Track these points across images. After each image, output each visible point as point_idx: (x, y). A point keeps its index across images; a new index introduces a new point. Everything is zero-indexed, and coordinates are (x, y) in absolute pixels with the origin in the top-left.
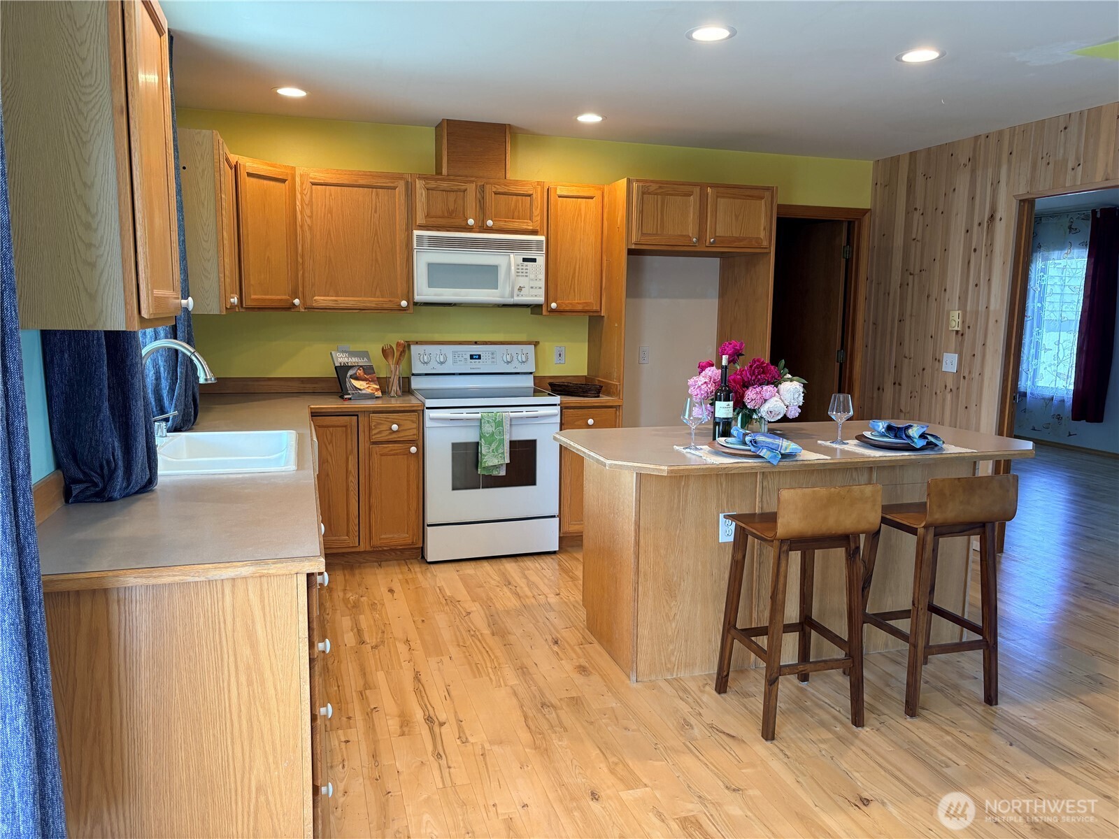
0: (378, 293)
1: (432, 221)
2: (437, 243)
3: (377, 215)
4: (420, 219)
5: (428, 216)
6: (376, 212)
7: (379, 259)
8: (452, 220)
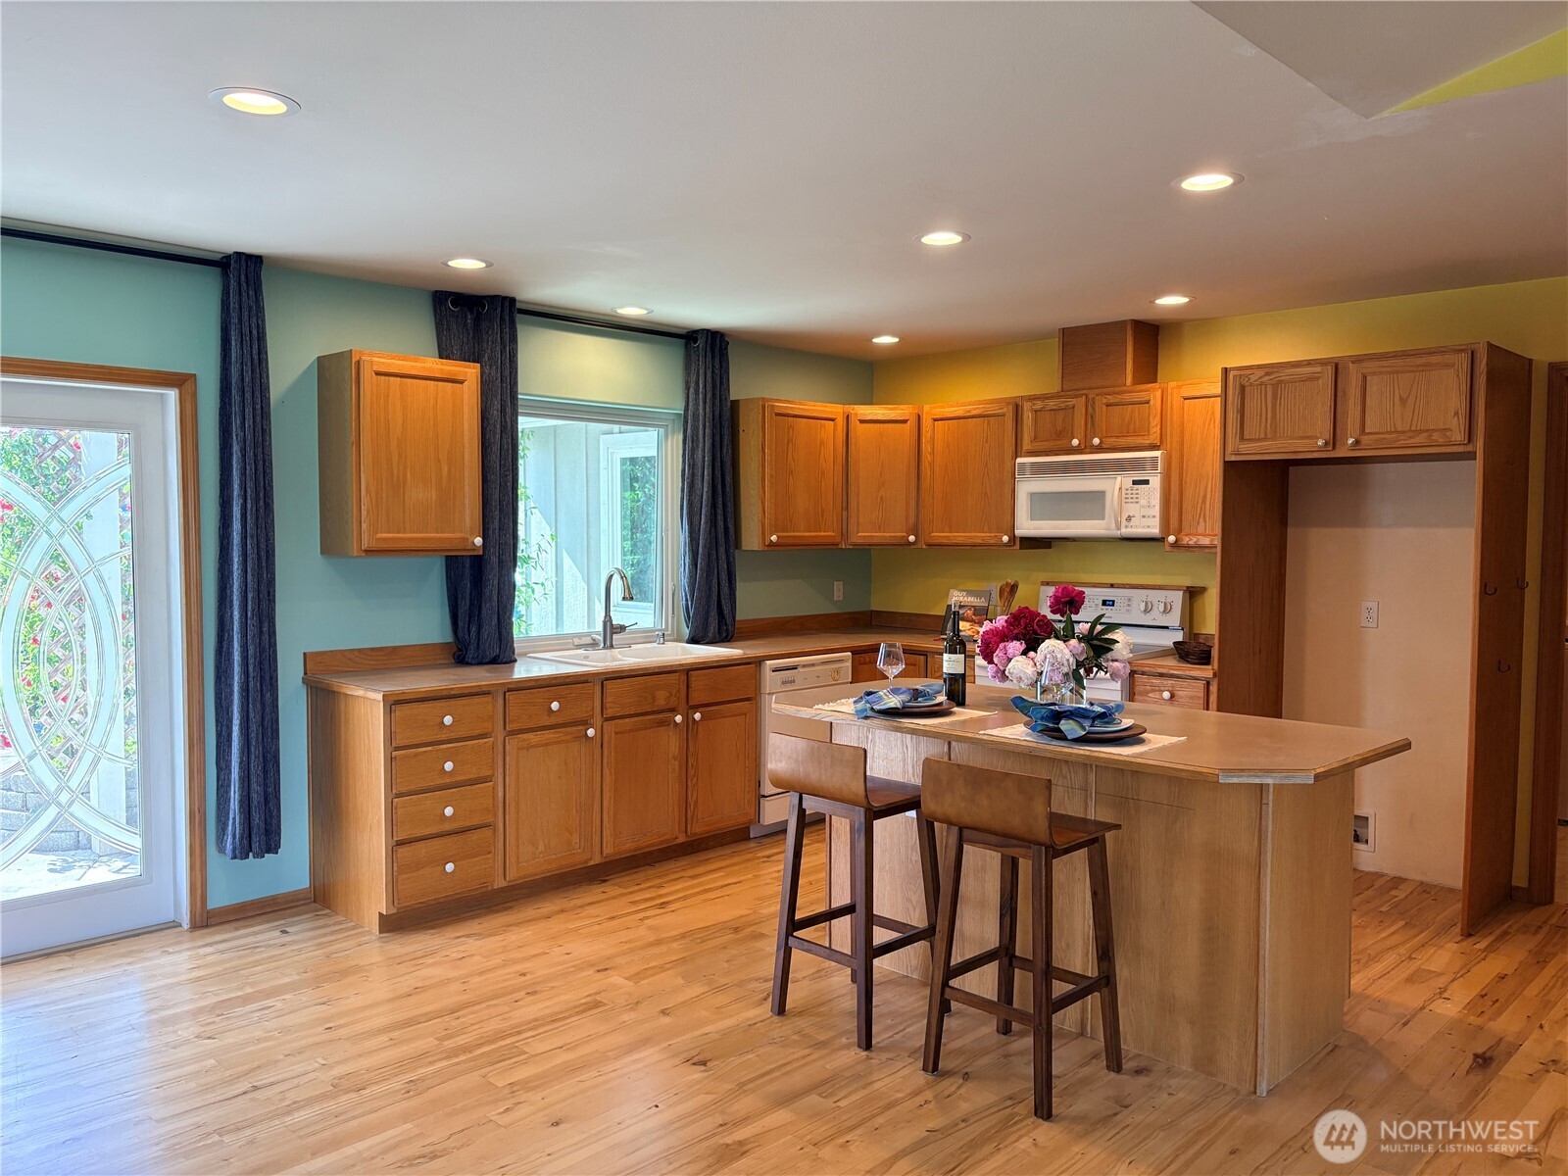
0: (986, 528)
1: (1038, 446)
2: (1040, 470)
3: (987, 446)
4: (1026, 445)
5: (1035, 439)
6: (987, 442)
7: (988, 492)
8: (1059, 442)
